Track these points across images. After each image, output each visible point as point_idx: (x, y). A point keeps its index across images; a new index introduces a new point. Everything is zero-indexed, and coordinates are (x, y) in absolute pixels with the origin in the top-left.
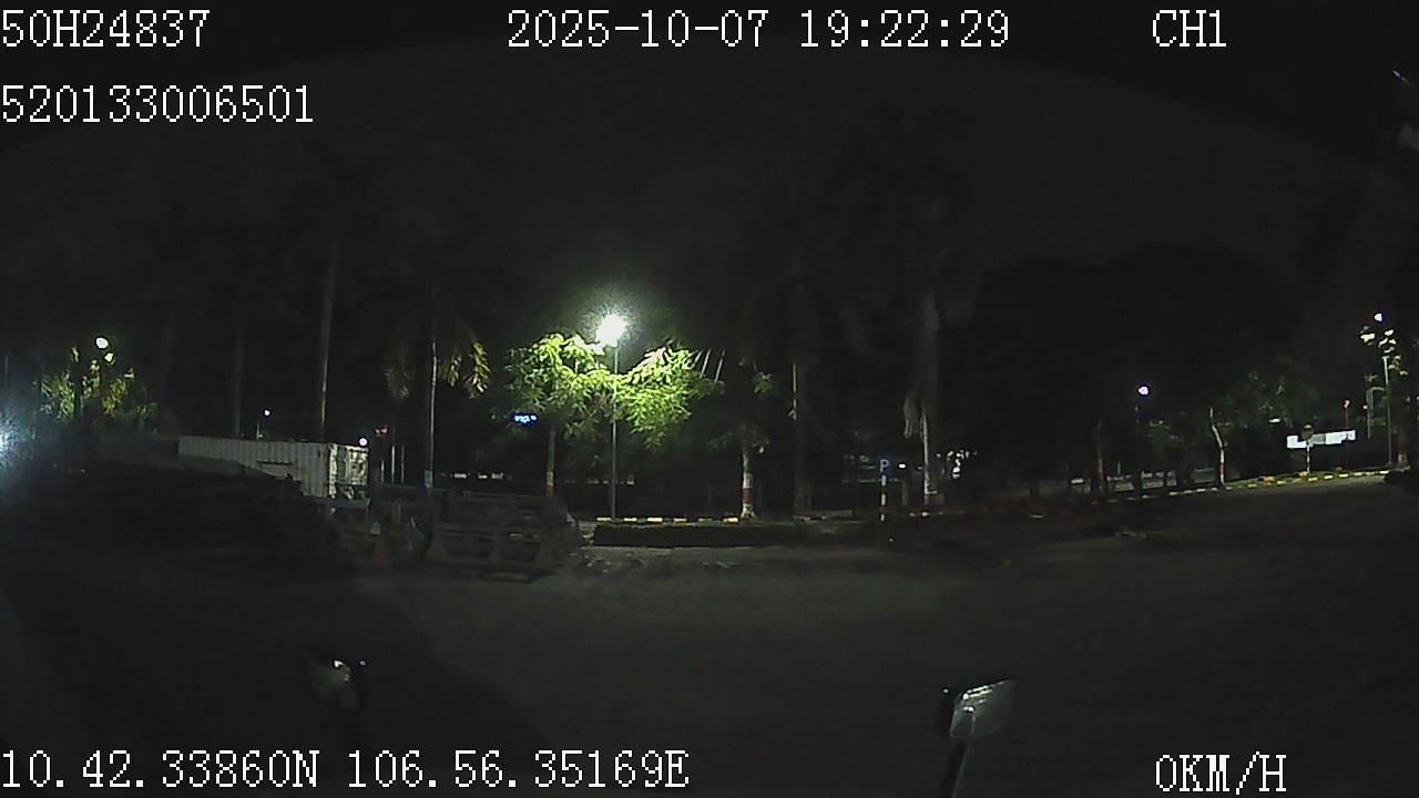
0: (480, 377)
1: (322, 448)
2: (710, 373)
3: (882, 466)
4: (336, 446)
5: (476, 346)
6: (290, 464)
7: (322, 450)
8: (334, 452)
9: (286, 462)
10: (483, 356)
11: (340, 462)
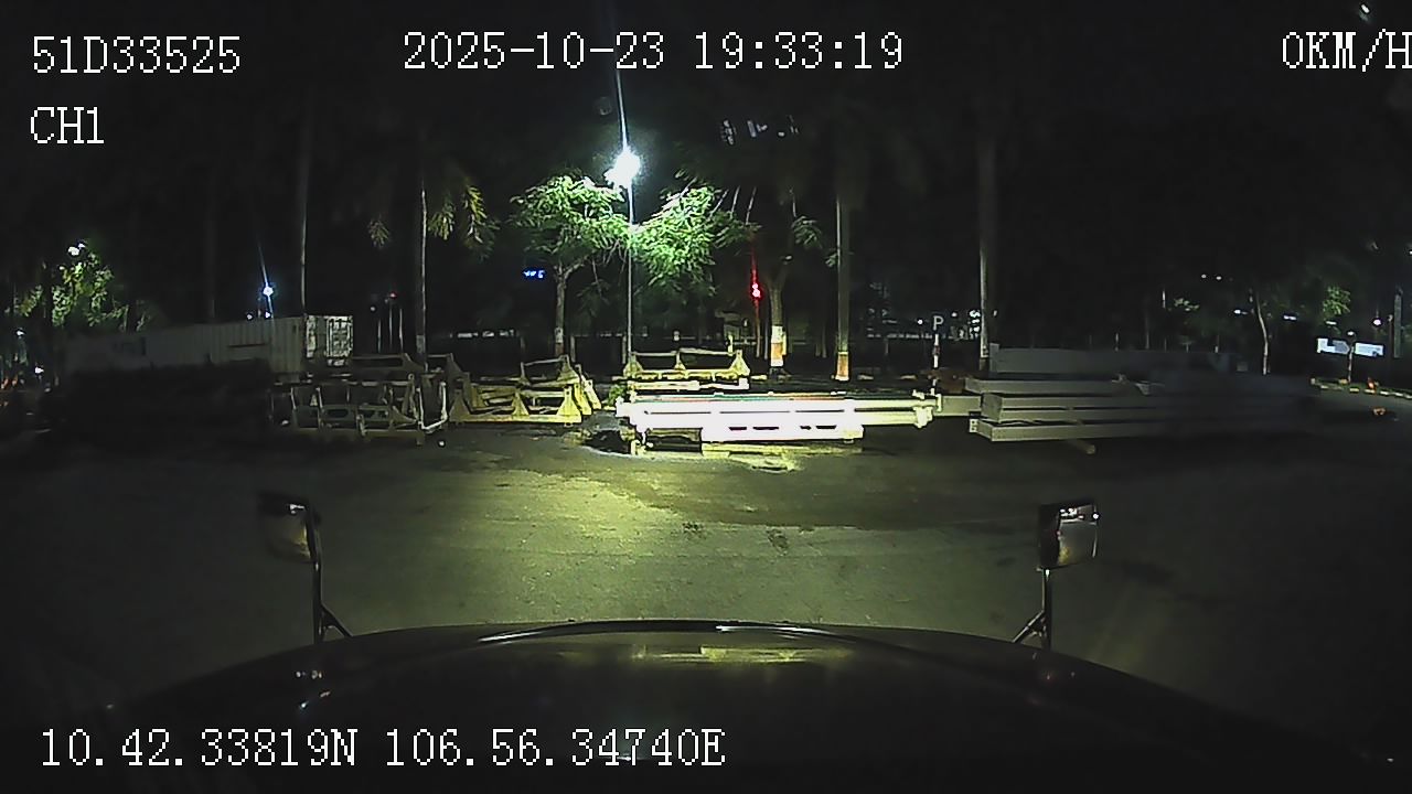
0: (477, 225)
1: (297, 321)
2: (740, 215)
3: (936, 323)
4: (311, 317)
5: (471, 193)
6: (263, 345)
7: (297, 326)
8: (311, 322)
9: (259, 342)
10: (479, 201)
11: (321, 335)
